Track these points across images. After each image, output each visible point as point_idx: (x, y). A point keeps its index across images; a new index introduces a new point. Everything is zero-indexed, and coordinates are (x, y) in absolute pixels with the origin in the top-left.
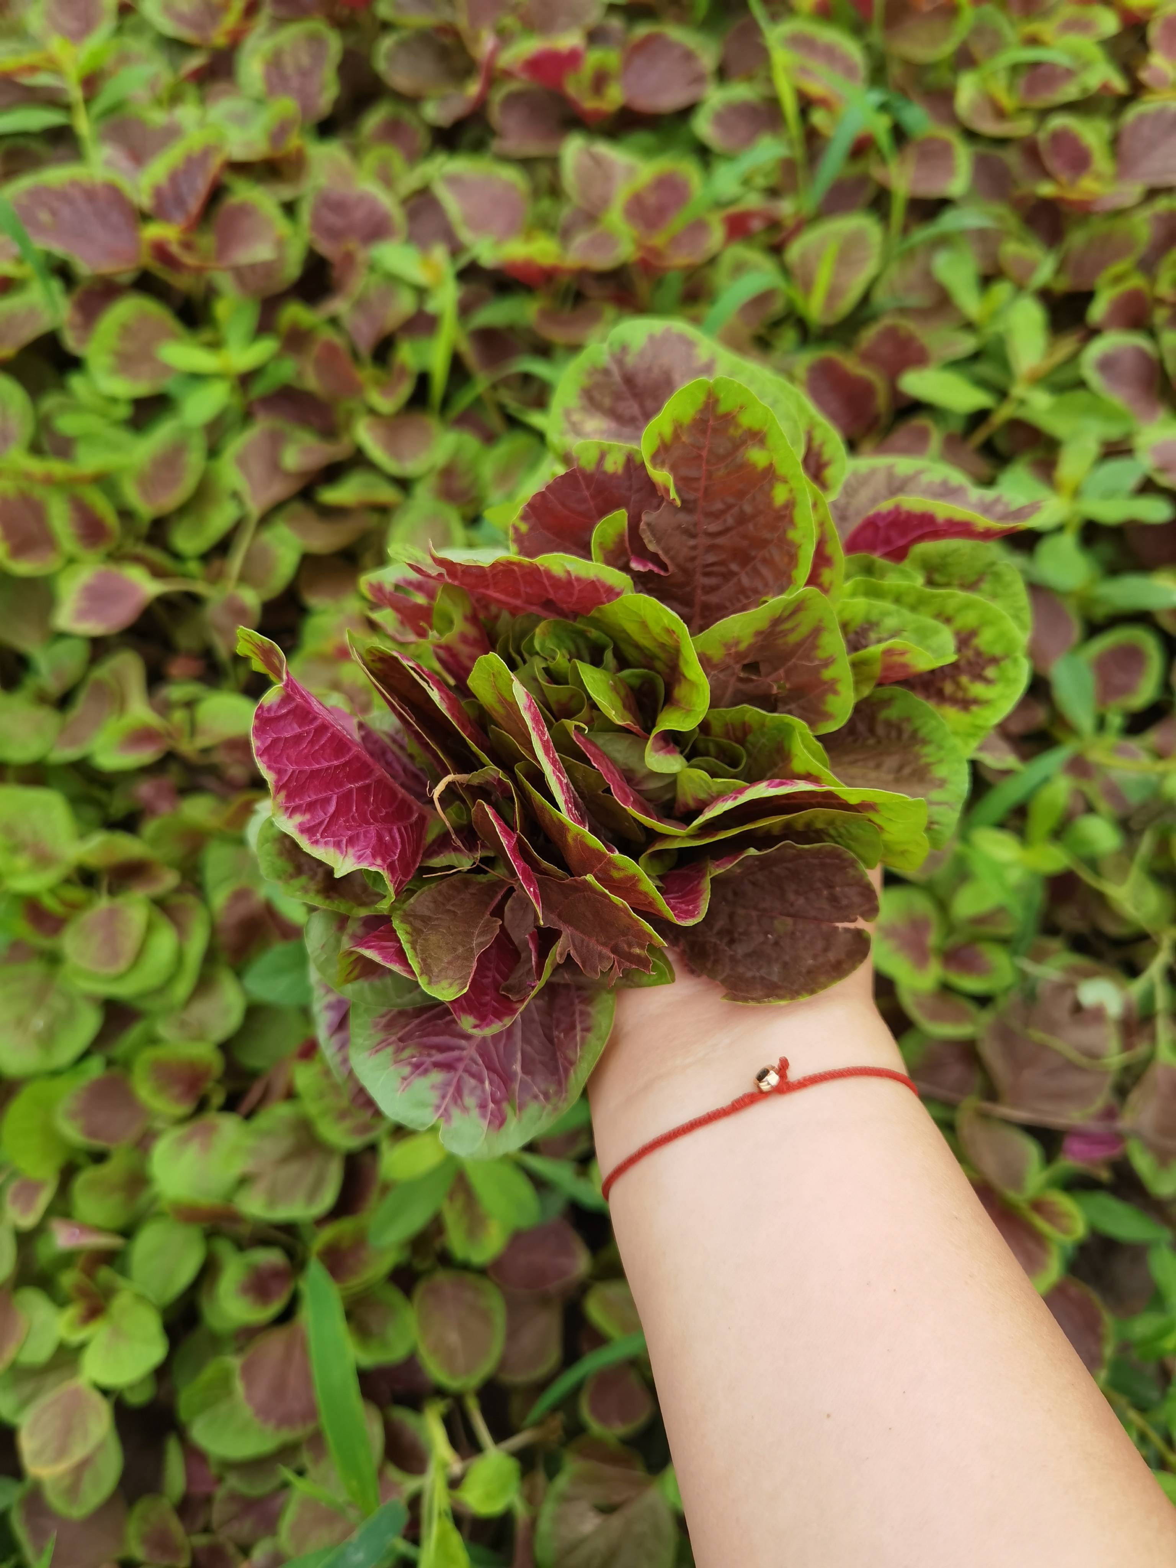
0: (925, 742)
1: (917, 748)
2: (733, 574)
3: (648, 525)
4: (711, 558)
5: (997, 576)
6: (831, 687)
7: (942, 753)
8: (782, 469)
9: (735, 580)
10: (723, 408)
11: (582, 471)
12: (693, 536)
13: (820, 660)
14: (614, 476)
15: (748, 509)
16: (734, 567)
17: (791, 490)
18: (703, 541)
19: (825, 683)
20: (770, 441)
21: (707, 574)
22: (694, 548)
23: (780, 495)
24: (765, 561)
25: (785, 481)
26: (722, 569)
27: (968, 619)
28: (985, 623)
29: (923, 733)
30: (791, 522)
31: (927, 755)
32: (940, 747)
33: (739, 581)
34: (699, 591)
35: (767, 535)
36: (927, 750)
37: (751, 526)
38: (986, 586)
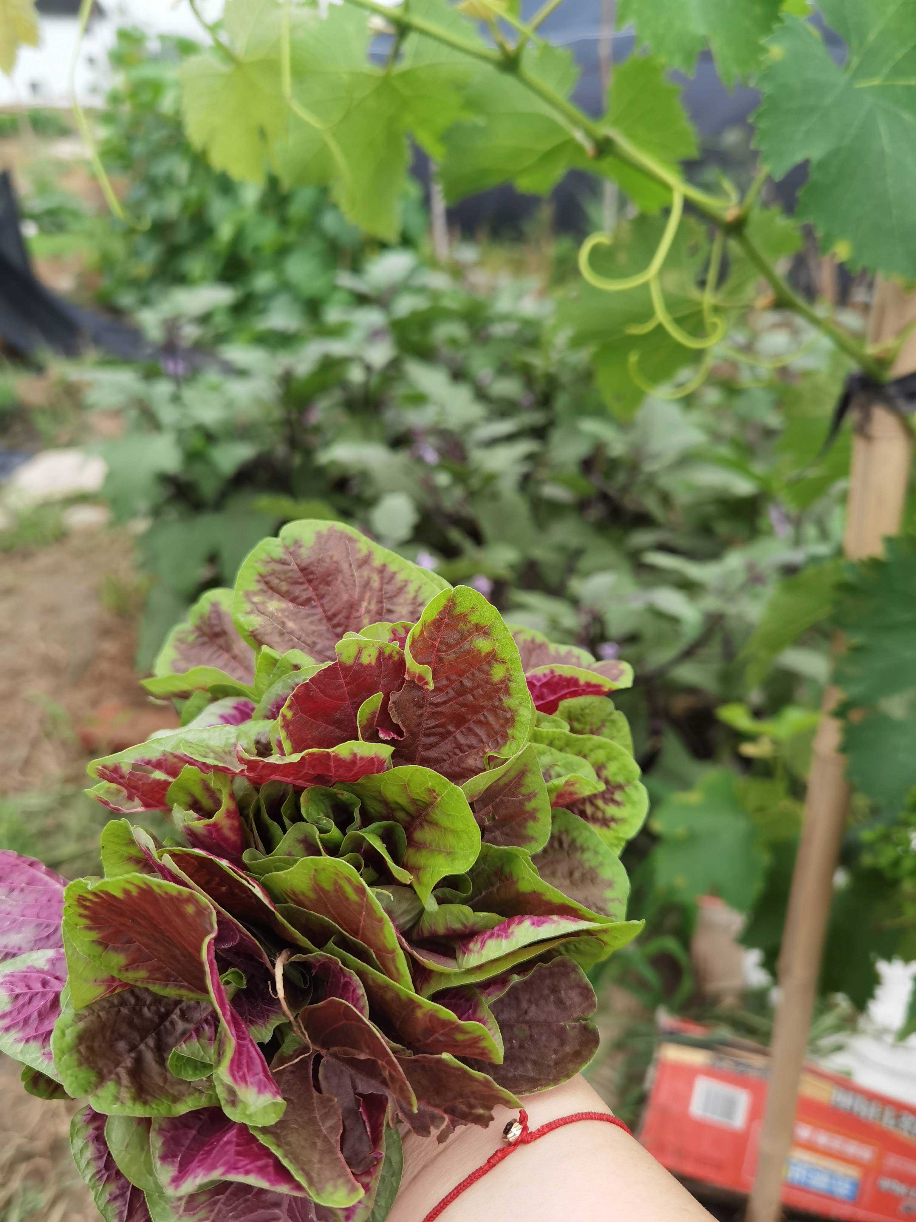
0: (583, 850)
1: (578, 855)
2: (450, 733)
3: (394, 703)
4: (433, 723)
5: (613, 722)
6: (532, 816)
7: (600, 858)
8: (503, 654)
9: (451, 738)
10: (458, 611)
11: (342, 665)
12: (420, 707)
13: (523, 795)
14: (369, 666)
15: (468, 683)
16: (451, 728)
17: (508, 669)
18: (429, 709)
19: (527, 812)
20: (494, 633)
21: (428, 735)
22: (421, 716)
23: (498, 673)
24: (479, 723)
25: (503, 662)
26: (441, 730)
27: (600, 755)
28: (610, 758)
29: (579, 842)
30: (507, 691)
31: (588, 860)
32: (596, 853)
33: (455, 738)
34: (420, 749)
35: (484, 703)
36: (587, 855)
37: (470, 697)
38: (605, 731)
